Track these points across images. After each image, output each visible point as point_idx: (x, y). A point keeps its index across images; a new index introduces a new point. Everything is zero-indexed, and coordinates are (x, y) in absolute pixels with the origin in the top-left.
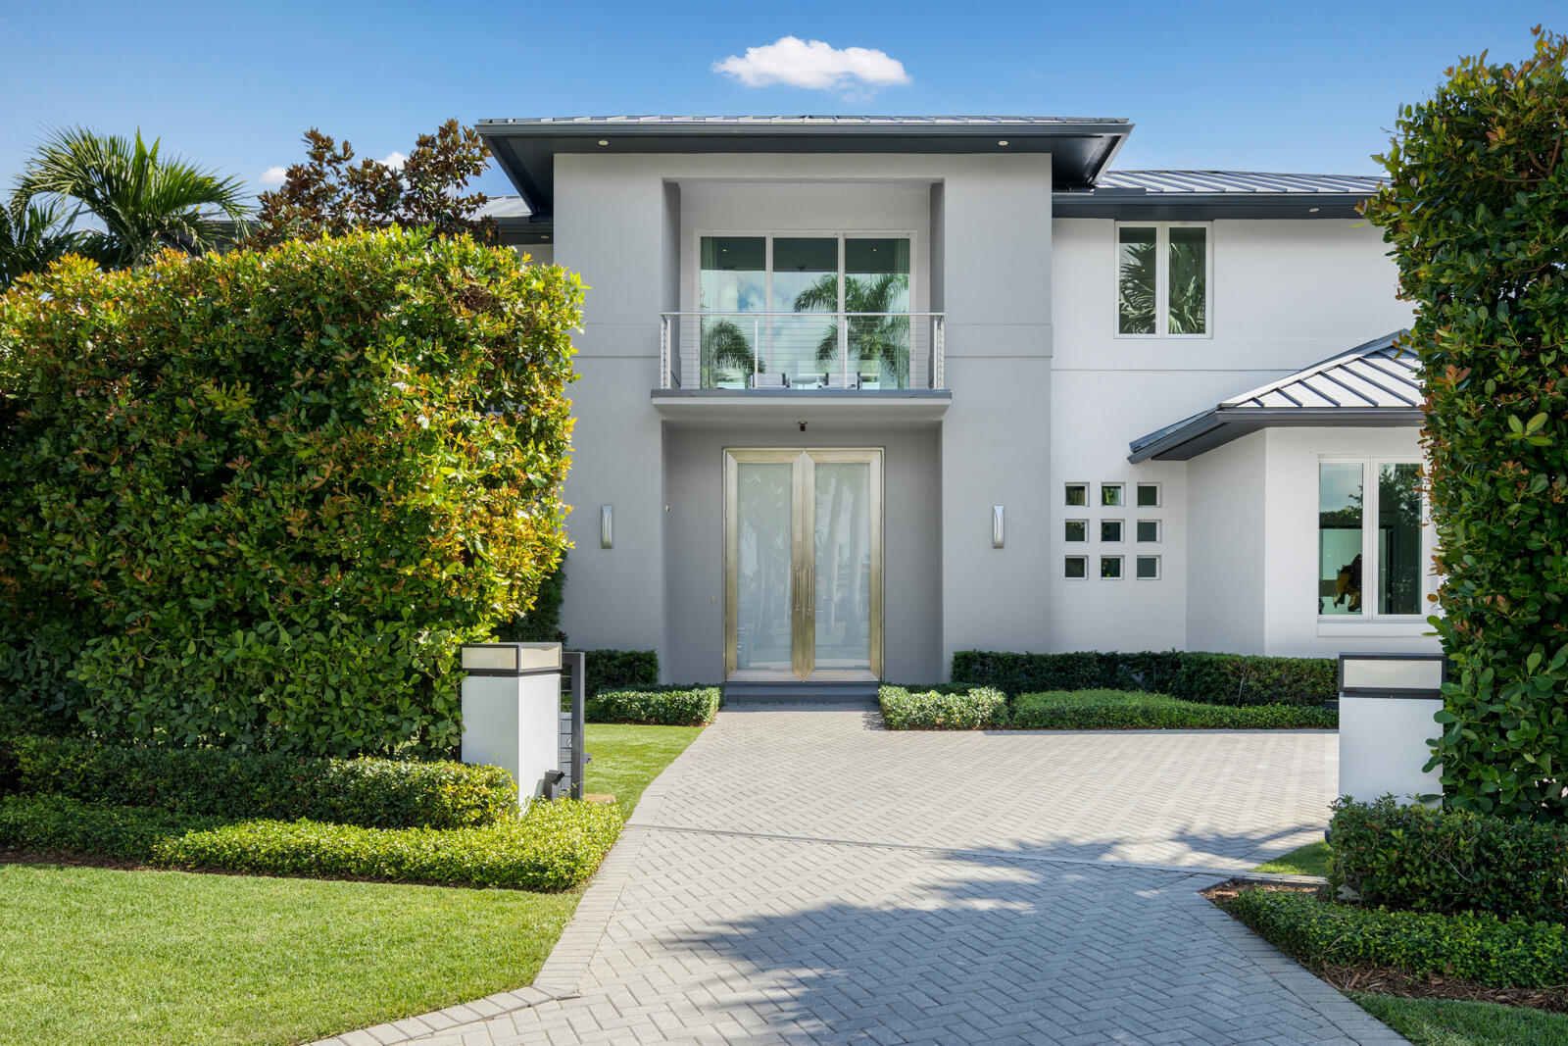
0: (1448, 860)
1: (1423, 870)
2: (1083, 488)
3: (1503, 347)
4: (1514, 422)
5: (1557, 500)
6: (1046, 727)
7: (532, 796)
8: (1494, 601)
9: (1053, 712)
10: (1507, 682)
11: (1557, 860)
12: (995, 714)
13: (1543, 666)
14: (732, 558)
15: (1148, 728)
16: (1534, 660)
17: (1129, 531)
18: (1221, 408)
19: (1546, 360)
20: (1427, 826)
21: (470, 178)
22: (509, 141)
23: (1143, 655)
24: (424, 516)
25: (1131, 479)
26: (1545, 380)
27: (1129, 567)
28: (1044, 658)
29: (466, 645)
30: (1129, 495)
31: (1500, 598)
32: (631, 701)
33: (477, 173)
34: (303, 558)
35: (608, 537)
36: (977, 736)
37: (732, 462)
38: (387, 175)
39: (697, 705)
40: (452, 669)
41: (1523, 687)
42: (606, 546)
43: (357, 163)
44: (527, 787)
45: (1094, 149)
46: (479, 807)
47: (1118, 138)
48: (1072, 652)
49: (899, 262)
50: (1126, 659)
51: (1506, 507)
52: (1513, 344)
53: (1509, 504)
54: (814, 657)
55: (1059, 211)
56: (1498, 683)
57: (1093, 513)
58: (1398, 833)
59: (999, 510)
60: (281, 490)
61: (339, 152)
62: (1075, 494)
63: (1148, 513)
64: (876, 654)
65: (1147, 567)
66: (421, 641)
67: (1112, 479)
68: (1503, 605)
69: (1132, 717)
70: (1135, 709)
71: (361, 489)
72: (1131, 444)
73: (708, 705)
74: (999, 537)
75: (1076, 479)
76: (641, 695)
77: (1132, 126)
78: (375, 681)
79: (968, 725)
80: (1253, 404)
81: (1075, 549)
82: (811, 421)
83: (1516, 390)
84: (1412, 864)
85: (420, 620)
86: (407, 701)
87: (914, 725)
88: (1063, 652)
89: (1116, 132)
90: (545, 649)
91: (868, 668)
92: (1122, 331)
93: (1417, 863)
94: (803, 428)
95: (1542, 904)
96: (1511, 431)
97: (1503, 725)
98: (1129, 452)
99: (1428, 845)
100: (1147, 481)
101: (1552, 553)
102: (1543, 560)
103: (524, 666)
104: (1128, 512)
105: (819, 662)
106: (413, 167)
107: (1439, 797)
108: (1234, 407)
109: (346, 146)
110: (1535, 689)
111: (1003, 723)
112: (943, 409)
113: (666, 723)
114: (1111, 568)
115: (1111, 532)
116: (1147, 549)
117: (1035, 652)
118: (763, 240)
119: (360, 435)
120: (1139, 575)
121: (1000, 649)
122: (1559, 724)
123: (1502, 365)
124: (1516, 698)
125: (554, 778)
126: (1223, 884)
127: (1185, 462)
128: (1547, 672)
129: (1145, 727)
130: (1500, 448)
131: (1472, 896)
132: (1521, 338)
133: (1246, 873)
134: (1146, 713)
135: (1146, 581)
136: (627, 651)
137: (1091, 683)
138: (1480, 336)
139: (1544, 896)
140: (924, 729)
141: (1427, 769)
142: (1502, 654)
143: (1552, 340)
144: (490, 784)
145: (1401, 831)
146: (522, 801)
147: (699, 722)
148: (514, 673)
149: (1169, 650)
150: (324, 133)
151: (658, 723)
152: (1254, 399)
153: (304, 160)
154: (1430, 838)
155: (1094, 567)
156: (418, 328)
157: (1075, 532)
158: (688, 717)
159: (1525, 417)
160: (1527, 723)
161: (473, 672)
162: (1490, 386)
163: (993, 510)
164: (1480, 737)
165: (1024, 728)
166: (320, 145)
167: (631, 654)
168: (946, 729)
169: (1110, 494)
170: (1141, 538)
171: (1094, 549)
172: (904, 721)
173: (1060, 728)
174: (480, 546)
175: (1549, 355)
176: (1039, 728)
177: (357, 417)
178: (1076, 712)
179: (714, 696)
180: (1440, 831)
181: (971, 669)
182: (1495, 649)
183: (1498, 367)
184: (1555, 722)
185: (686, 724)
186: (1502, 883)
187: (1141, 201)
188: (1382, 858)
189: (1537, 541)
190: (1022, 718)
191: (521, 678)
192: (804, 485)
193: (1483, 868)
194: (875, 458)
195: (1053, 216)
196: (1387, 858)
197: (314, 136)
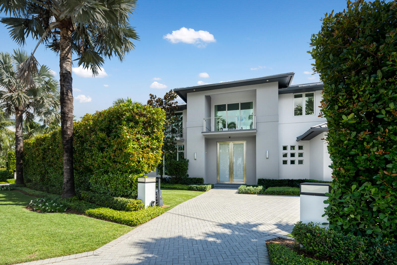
0: (324, 244)
1: (317, 245)
2: (294, 147)
3: (340, 95)
4: (344, 117)
5: (360, 139)
6: (271, 194)
7: (148, 205)
8: (340, 169)
9: (272, 191)
10: (345, 193)
11: (358, 249)
12: (260, 192)
13: (357, 189)
14: (218, 161)
15: (294, 195)
16: (354, 187)
17: (297, 155)
18: (311, 128)
19: (354, 97)
20: (317, 234)
21: (175, 99)
22: (179, 92)
23: (299, 180)
24: (129, 154)
25: (297, 145)
26: (354, 103)
27: (297, 162)
28: (276, 180)
29: (138, 177)
30: (296, 148)
31: (341, 169)
32: (194, 187)
33: (176, 98)
34: (115, 162)
35: (196, 158)
36: (256, 195)
37: (218, 144)
38: (161, 100)
39: (205, 188)
40: (135, 181)
41: (350, 195)
42: (195, 160)
43: (157, 98)
44: (147, 204)
45: (287, 79)
46: (135, 207)
47: (292, 76)
48: (283, 179)
49: (251, 107)
50: (295, 180)
51: (343, 142)
52: (344, 94)
53: (344, 141)
54: (233, 179)
55: (280, 93)
56: (343, 193)
57: (289, 151)
58: (308, 234)
59: (267, 152)
60: (110, 150)
61: (154, 97)
62: (285, 148)
63: (301, 151)
64: (245, 179)
65: (301, 162)
66: (130, 176)
67: (293, 145)
68: (343, 171)
69: (290, 193)
70: (290, 191)
71: (120, 149)
72: (297, 138)
73: (207, 188)
74: (267, 157)
75: (285, 145)
76: (196, 186)
77: (294, 73)
78: (123, 184)
79: (254, 193)
80: (319, 127)
81: (285, 159)
82: (231, 136)
83: (345, 107)
84: (314, 243)
85: (130, 173)
86: (129, 187)
87: (244, 193)
88: (281, 179)
89: (292, 75)
90: (152, 178)
91: (243, 181)
92: (295, 115)
93: (315, 243)
94: (230, 137)
95: (354, 261)
96: (344, 120)
97: (344, 205)
98: (296, 139)
99: (317, 239)
100: (300, 145)
101: (359, 155)
102: (356, 157)
103: (146, 181)
104: (297, 151)
105: (234, 180)
106: (165, 98)
107: (328, 224)
108: (314, 128)
109: (155, 96)
110: (353, 196)
111: (262, 193)
112: (256, 133)
113: (200, 191)
114: (293, 162)
115: (293, 155)
116: (301, 158)
117: (274, 179)
118: (226, 105)
119: (119, 140)
120: (291, 164)
121: (267, 178)
122: (363, 206)
123: (340, 100)
124: (348, 198)
125: (153, 202)
126: (275, 239)
127: (309, 141)
128: (359, 191)
129: (293, 195)
130: (341, 125)
131: (332, 255)
132: (346, 92)
133: (283, 236)
134: (293, 192)
135: (300, 165)
136: (198, 177)
137: (285, 185)
138: (333, 93)
139: (355, 259)
140: (246, 194)
141: (323, 216)
142: (344, 185)
143: (356, 91)
144: (137, 203)
145: (309, 234)
146: (146, 206)
147: (205, 191)
148: (144, 183)
149: (305, 179)
150: (152, 94)
151: (198, 191)
152: (320, 126)
153: (150, 99)
154: (318, 237)
155: (289, 162)
156: (129, 120)
157: (285, 155)
158: (203, 190)
159: (347, 115)
160: (352, 205)
161: (139, 182)
162: (336, 107)
163: (266, 152)
164: (337, 209)
165: (266, 194)
166: (152, 96)
167: (198, 178)
168: (250, 194)
169: (293, 147)
170: (299, 156)
171: (289, 159)
172: (242, 192)
173: (274, 195)
174: (141, 159)
175: (355, 96)
176: (269, 194)
177: (119, 137)
178: (277, 191)
179: (210, 186)
180: (321, 235)
181: (261, 182)
182: (342, 183)
183: (339, 101)
184: (361, 206)
185: (203, 191)
186: (340, 253)
187: (298, 88)
188: (305, 241)
189: (353, 152)
190: (266, 192)
191: (146, 184)
192: (231, 148)
193: (334, 248)
194: (245, 143)
195: (279, 94)
196: (307, 241)
197: (151, 95)
